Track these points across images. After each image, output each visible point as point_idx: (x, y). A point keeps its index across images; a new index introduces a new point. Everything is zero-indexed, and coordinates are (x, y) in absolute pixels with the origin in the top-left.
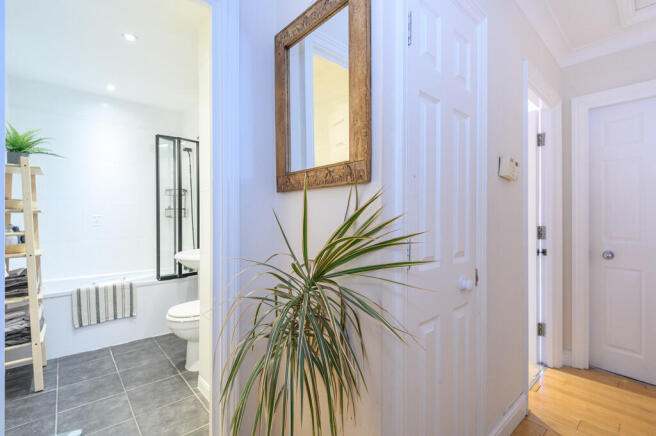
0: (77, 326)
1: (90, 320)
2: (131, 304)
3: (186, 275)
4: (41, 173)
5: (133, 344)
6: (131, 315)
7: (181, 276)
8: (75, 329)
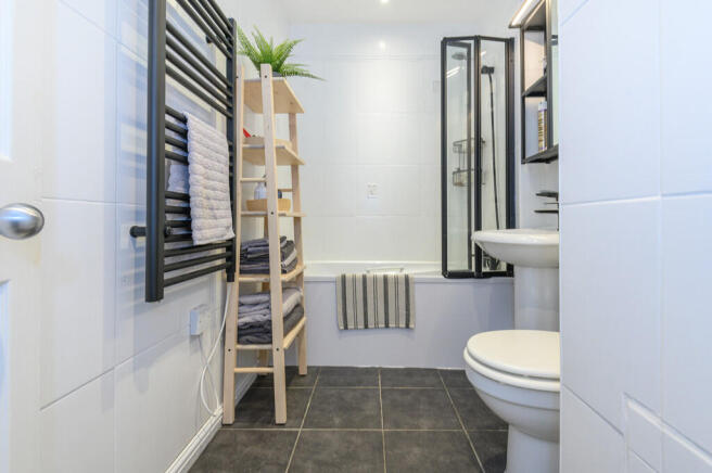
0: (342, 328)
1: (356, 323)
2: (408, 309)
3: (487, 275)
4: (301, 111)
5: (409, 372)
6: (407, 326)
7: (480, 275)
8: (341, 330)
